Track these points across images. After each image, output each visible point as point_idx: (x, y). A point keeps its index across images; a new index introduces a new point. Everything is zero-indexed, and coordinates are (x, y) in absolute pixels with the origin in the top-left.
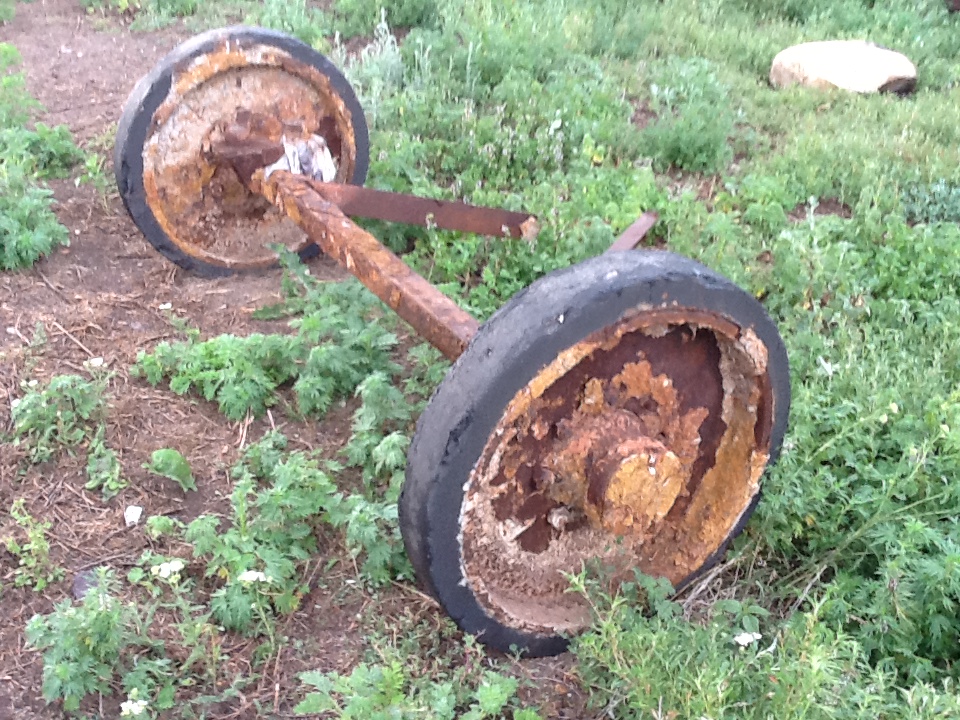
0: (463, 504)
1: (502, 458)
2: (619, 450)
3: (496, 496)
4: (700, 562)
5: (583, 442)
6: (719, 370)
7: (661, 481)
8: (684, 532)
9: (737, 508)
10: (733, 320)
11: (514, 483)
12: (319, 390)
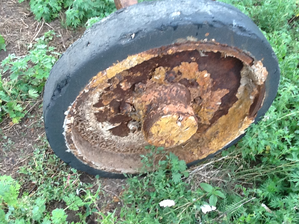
0: (65, 120)
1: (101, 96)
2: (164, 109)
3: (97, 111)
4: (204, 156)
5: (150, 97)
6: (240, 73)
7: (183, 129)
8: (203, 139)
9: (230, 139)
10: (250, 54)
11: (109, 108)
12: (75, 17)
